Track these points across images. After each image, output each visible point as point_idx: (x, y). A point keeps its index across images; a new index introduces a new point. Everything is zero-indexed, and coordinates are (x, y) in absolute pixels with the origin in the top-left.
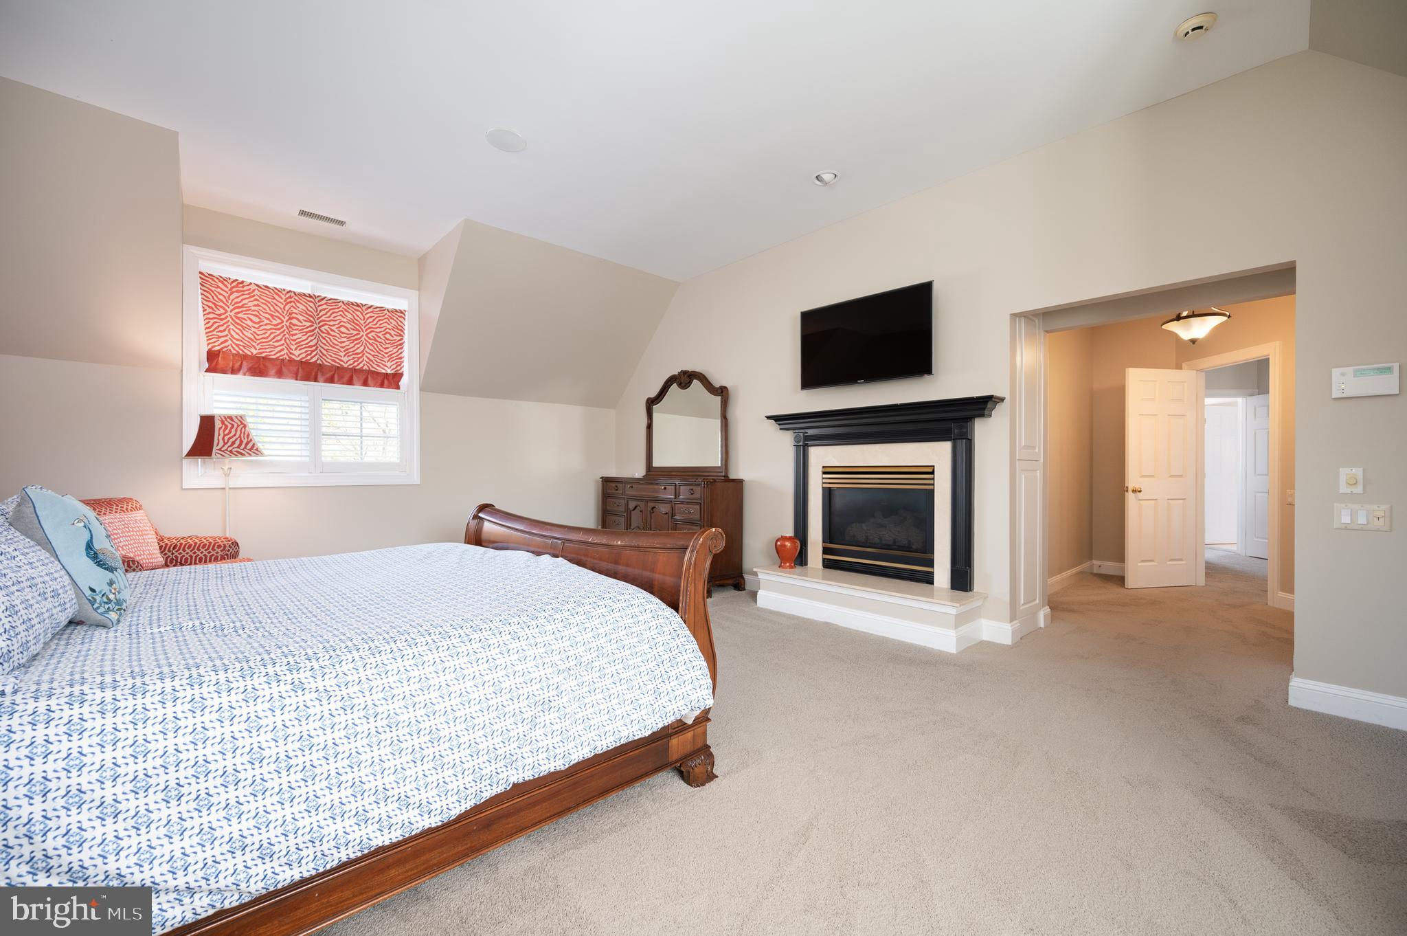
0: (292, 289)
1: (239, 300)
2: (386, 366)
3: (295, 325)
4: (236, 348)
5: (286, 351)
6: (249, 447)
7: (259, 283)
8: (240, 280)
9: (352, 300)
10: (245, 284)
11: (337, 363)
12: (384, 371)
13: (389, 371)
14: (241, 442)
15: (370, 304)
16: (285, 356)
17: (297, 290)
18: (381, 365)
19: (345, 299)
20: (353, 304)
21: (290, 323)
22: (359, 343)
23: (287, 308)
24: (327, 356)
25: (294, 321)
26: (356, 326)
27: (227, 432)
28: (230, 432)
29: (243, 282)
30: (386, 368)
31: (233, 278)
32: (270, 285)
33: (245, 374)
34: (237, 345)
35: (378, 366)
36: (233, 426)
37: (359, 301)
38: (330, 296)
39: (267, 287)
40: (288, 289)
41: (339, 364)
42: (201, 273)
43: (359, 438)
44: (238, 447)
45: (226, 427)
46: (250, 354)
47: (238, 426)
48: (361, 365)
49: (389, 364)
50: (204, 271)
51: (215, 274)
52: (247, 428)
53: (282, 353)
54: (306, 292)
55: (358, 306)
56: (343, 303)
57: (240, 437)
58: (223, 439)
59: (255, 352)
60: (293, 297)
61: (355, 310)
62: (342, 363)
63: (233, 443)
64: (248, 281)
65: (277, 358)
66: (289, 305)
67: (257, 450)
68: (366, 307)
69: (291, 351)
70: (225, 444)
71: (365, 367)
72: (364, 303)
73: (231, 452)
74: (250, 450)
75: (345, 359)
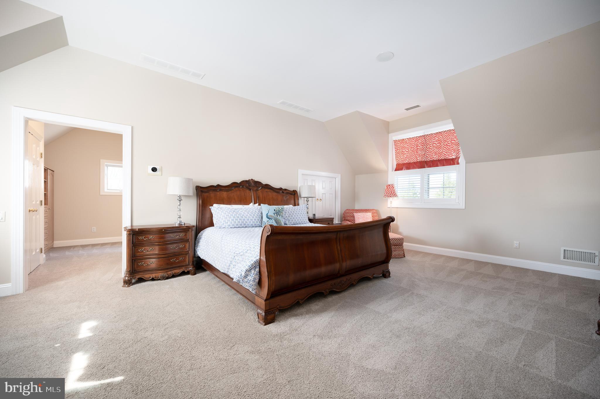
0: (417, 136)
1: (403, 145)
2: (453, 155)
3: (418, 148)
4: (402, 162)
5: (415, 159)
6: (393, 194)
7: (408, 138)
8: (403, 139)
9: (437, 132)
10: (405, 139)
11: (432, 159)
12: (452, 158)
13: (454, 157)
14: (392, 193)
15: (445, 130)
16: (415, 161)
17: (419, 135)
18: (451, 156)
19: (435, 132)
20: (438, 133)
21: (417, 148)
22: (441, 148)
23: (416, 143)
24: (429, 157)
25: (418, 147)
26: (440, 142)
27: (388, 190)
28: (389, 189)
29: (404, 139)
30: (452, 156)
31: (401, 139)
32: (411, 137)
33: (405, 170)
34: (402, 161)
35: (448, 156)
36: (390, 188)
37: (440, 131)
38: (429, 133)
39: (410, 138)
40: (416, 136)
41: (433, 159)
42: (394, 141)
43: (443, 188)
44: (390, 194)
45: (388, 188)
46: (406, 163)
47: (391, 188)
48: (442, 158)
49: (453, 154)
50: (395, 140)
51: (397, 139)
52: (394, 188)
53: (414, 160)
54: (421, 135)
55: (440, 133)
56: (434, 134)
57: (391, 191)
58: (386, 192)
59: (407, 161)
60: (417, 139)
61: (439, 135)
62: (434, 159)
63: (389, 193)
64: (405, 138)
65: (413, 162)
66: (417, 142)
67: (396, 195)
68: (443, 132)
69: (417, 158)
70: (387, 193)
71: (443, 158)
72: (442, 131)
73: (388, 196)
74: (394, 195)
75: (435, 157)
